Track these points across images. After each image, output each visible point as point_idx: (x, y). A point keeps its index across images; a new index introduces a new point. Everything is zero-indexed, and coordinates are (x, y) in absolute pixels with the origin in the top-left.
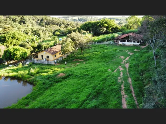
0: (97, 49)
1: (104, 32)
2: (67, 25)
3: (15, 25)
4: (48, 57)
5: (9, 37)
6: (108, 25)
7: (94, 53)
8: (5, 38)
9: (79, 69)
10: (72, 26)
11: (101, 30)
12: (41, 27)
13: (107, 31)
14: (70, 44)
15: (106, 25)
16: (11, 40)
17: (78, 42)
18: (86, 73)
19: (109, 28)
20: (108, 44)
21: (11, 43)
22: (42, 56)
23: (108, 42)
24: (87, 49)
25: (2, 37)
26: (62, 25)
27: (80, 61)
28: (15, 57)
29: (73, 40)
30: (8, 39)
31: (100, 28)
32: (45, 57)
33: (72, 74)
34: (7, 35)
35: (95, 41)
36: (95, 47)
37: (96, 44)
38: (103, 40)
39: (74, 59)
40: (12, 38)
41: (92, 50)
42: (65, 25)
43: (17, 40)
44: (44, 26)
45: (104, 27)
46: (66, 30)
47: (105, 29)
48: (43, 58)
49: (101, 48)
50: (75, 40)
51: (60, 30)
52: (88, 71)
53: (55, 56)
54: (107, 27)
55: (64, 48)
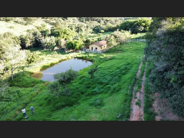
0: (133, 45)
1: (141, 30)
2: (106, 21)
3: (59, 21)
4: (96, 48)
5: (62, 32)
6: (146, 24)
7: (130, 47)
8: (59, 33)
9: (119, 56)
10: (111, 22)
11: (139, 29)
12: (81, 23)
13: (144, 29)
14: (113, 40)
15: (144, 24)
16: (63, 35)
17: (118, 38)
18: (123, 58)
19: (147, 27)
20: (142, 41)
21: (63, 37)
22: (92, 48)
23: (142, 40)
24: (125, 45)
25: (57, 32)
26: (101, 21)
27: (119, 52)
28: (76, 47)
29: (115, 37)
30: (61, 34)
31: (138, 27)
32: (94, 49)
33: (115, 58)
34: (60, 31)
35: (132, 39)
36: (131, 43)
37: (133, 41)
38: (139, 38)
39: (115, 51)
40: (64, 33)
41: (128, 46)
42: (103, 21)
43: (68, 35)
44: (83, 22)
45: (142, 26)
46: (105, 26)
47: (143, 28)
48: (92, 49)
49: (136, 44)
50: (116, 37)
51: (99, 26)
52: (125, 57)
53: (101, 48)
54: (145, 27)
55: (109, 42)
